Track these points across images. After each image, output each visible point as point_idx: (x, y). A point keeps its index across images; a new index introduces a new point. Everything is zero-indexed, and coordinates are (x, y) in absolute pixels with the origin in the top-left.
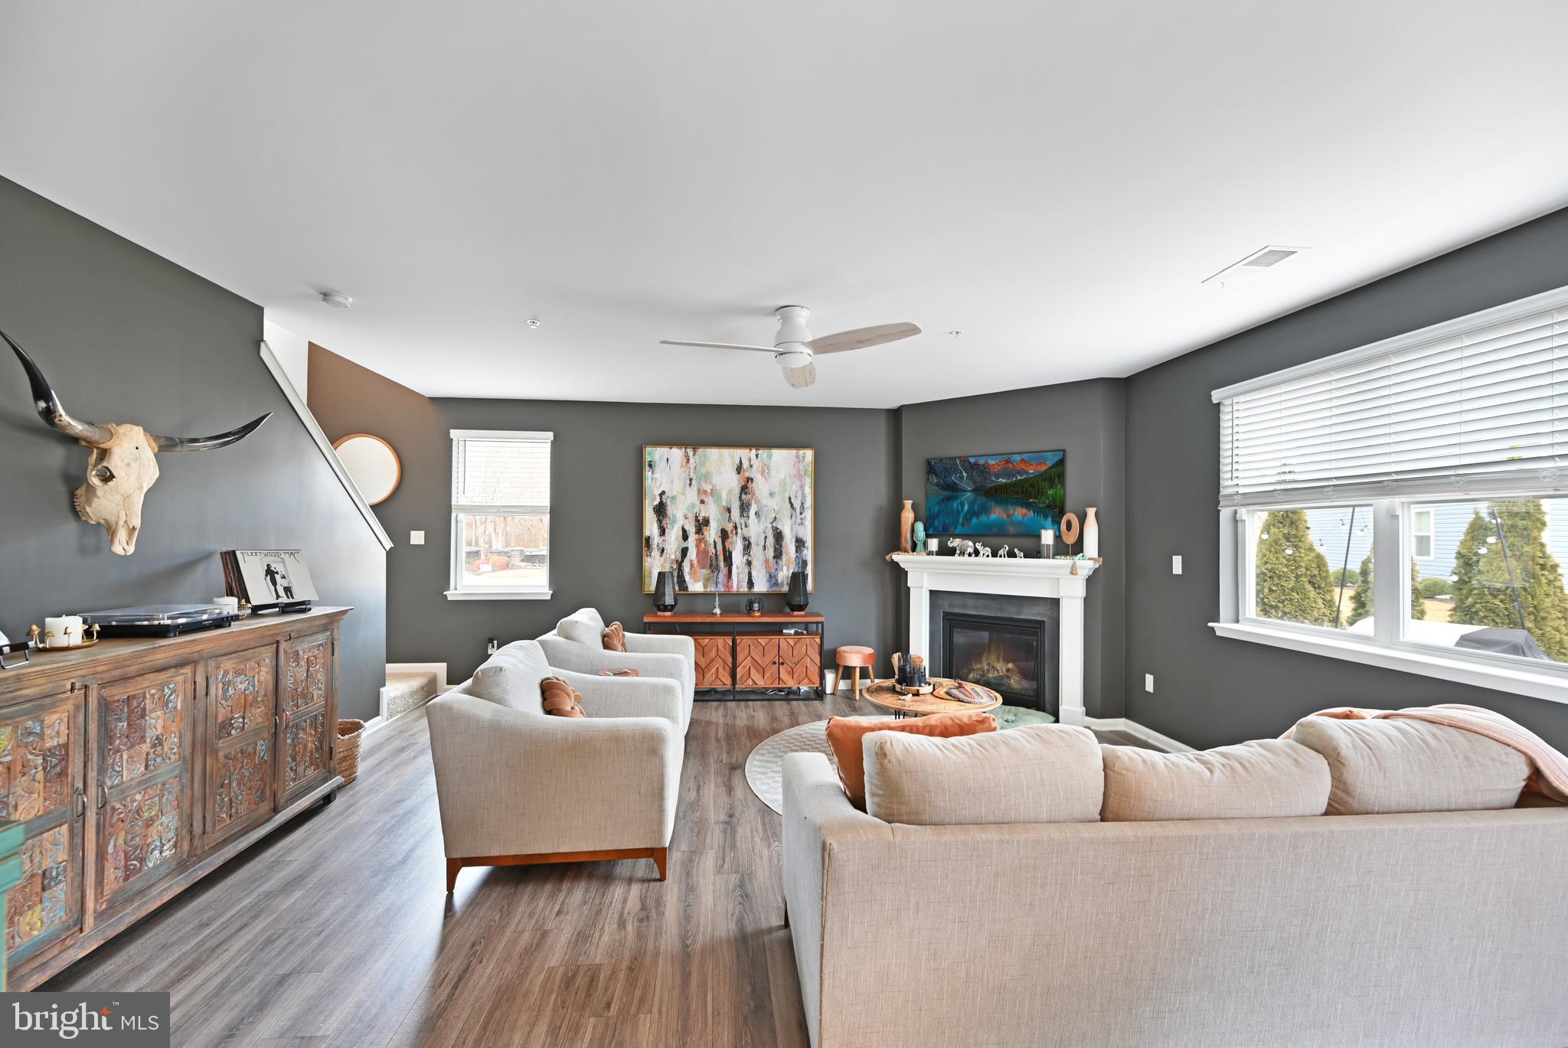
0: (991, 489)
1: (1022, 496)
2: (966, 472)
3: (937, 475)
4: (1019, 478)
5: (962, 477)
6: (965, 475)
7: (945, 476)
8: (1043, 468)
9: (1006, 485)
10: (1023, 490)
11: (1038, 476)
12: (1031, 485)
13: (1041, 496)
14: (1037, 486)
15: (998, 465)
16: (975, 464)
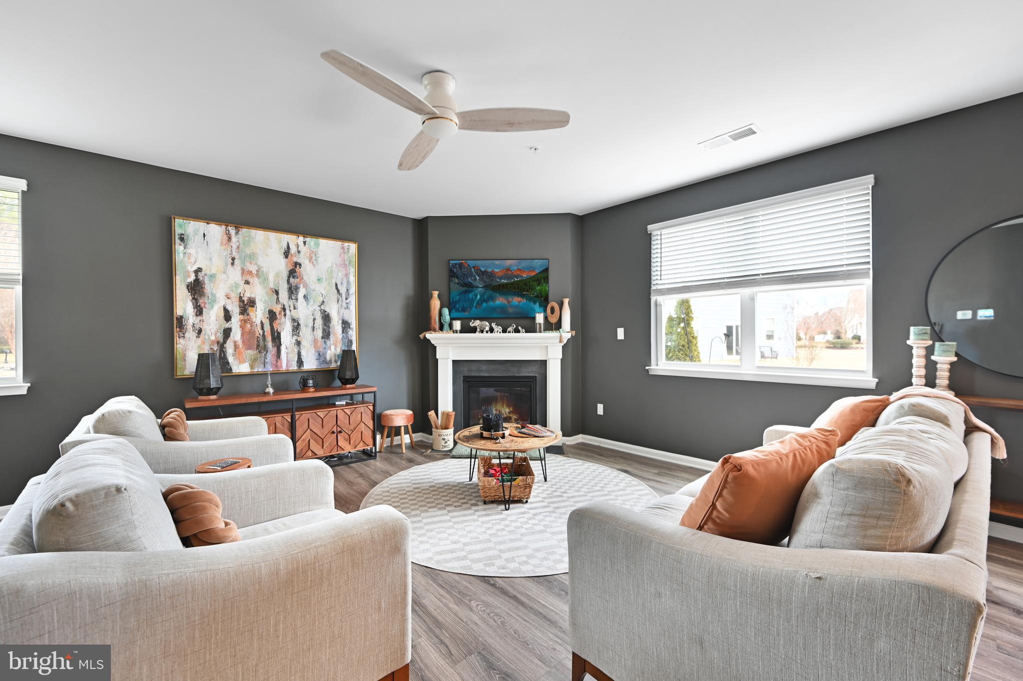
0: (496, 286)
1: (518, 290)
2: (478, 276)
3: (458, 278)
4: (516, 279)
5: (475, 279)
6: (478, 278)
7: (463, 279)
8: (533, 274)
9: (506, 284)
10: (518, 287)
11: (529, 278)
12: (524, 284)
13: (532, 290)
14: (528, 284)
15: (501, 272)
16: (485, 271)
